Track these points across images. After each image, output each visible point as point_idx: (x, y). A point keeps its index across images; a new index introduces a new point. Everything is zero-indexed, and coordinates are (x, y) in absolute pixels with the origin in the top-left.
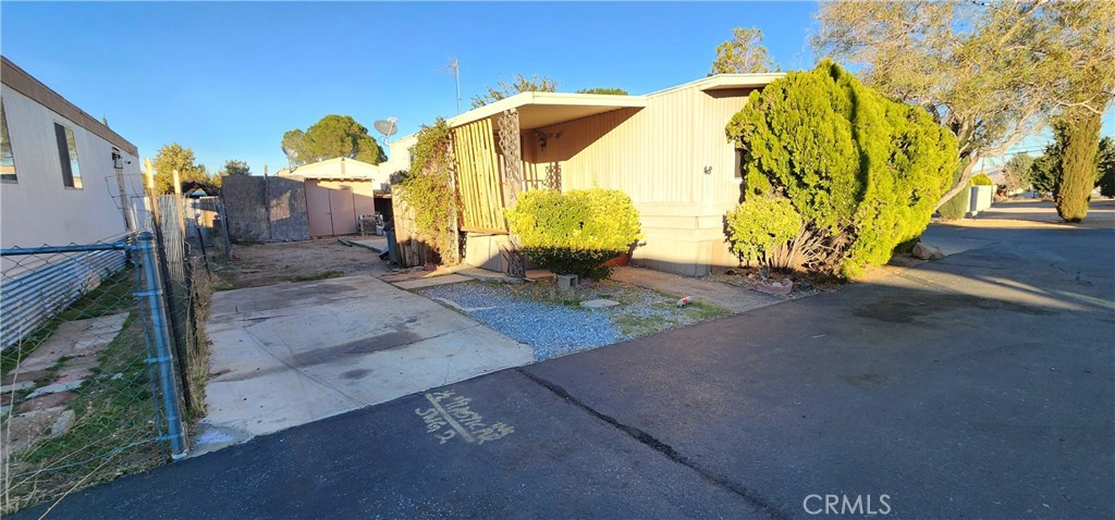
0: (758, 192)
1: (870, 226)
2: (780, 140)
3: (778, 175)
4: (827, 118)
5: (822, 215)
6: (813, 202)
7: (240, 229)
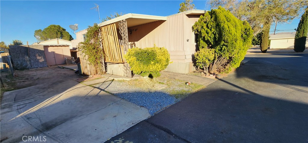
0: (203, 47)
1: (237, 56)
2: (211, 31)
3: (210, 42)
5: (224, 53)
7: (18, 64)
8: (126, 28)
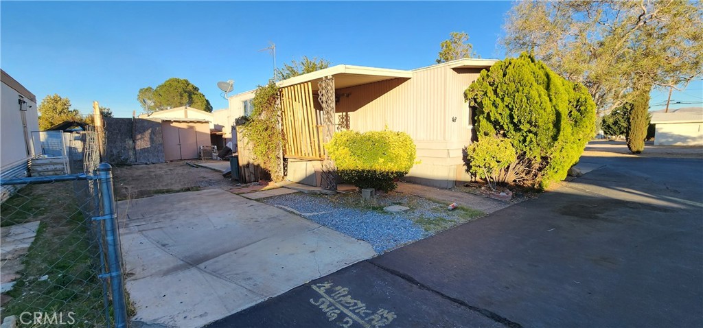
0: (486, 134)
1: (558, 157)
2: (503, 102)
3: (502, 124)
4: (534, 88)
5: (530, 149)
6: (524, 141)
7: (113, 155)
8: (332, 92)
